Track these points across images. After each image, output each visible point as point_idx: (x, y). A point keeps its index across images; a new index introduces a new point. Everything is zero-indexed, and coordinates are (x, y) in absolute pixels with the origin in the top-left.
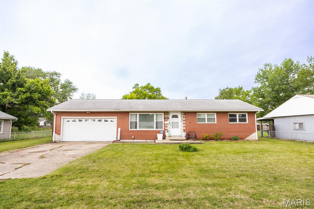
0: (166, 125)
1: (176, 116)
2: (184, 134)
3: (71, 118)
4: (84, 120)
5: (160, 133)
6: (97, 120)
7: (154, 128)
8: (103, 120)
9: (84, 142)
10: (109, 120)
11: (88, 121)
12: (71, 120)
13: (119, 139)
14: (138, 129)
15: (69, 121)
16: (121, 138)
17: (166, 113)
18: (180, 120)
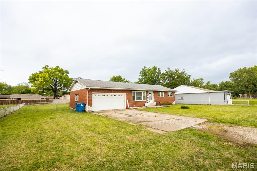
0: (147, 98)
1: (150, 93)
2: (155, 103)
3: (97, 94)
4: (105, 95)
5: (146, 103)
6: (113, 95)
7: (142, 100)
8: (117, 95)
9: (109, 110)
10: (120, 95)
11: (108, 96)
12: (97, 95)
13: (128, 107)
14: (135, 101)
15: (96, 96)
16: (130, 107)
17: (147, 91)
18: (152, 95)
